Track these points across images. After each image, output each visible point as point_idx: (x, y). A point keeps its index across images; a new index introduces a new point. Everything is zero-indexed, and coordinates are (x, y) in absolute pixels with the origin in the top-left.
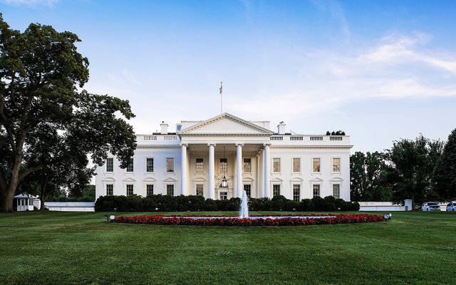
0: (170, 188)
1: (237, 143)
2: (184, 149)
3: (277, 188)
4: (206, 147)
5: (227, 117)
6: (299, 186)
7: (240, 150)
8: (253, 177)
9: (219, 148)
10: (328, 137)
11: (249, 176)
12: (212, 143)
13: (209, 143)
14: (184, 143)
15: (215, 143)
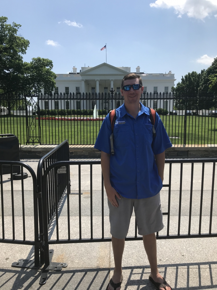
0: (78, 103)
1: (111, 79)
2: (83, 83)
4: (95, 81)
7: (112, 83)
12: (98, 79)
13: (96, 79)
14: (83, 79)
15: (99, 79)
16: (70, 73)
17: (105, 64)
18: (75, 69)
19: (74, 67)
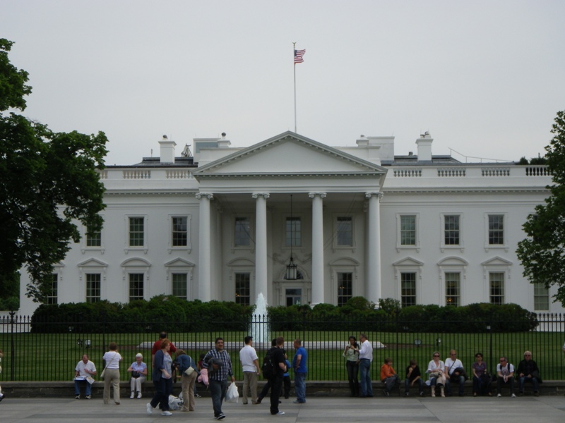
0: (179, 281)
1: (312, 192)
2: (205, 207)
3: (409, 279)
5: (290, 139)
6: (458, 274)
8: (357, 257)
9: (275, 204)
10: (522, 170)
11: (348, 254)
12: (261, 193)
13: (255, 193)
14: (205, 193)
15: (267, 192)
16: (145, 160)
17: (289, 137)
18: (166, 143)
19: (165, 137)
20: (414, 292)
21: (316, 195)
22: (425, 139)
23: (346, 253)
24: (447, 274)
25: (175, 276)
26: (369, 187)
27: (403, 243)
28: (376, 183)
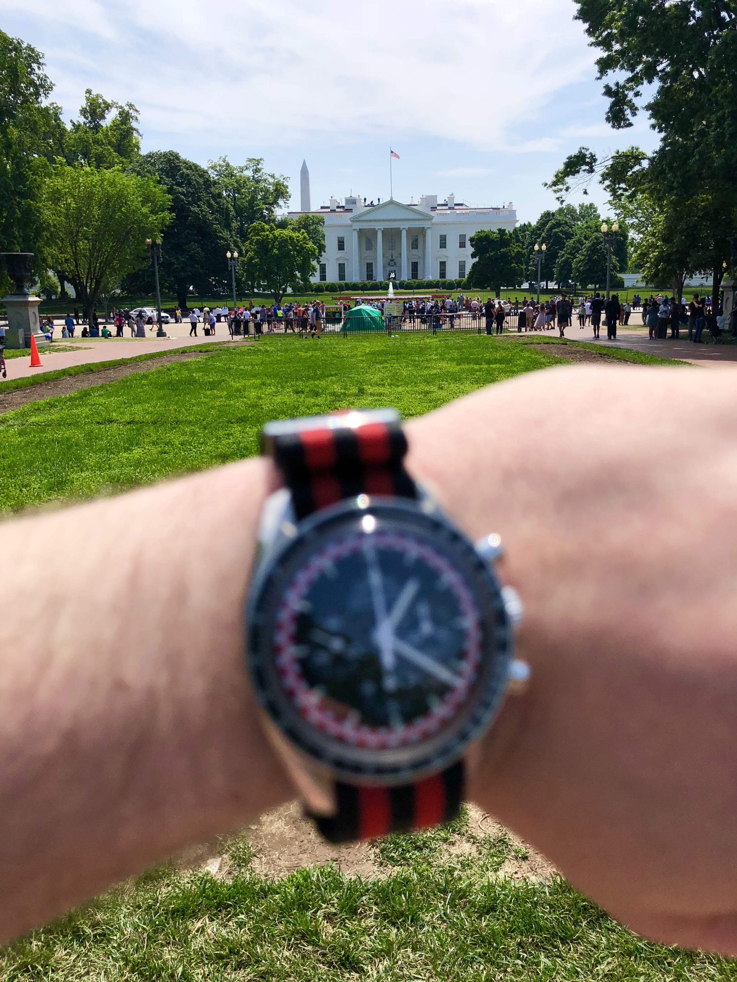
0: (342, 267)
1: (401, 227)
2: (355, 235)
3: (443, 264)
5: (391, 202)
7: (404, 234)
8: (420, 254)
9: (385, 232)
11: (416, 253)
12: (380, 228)
13: (377, 228)
14: (356, 227)
15: (382, 228)
16: (322, 208)
18: (332, 201)
19: (332, 197)
20: (445, 270)
21: (403, 228)
22: (452, 197)
23: (415, 251)
24: (459, 262)
25: (339, 264)
26: (425, 224)
27: (441, 247)
28: (429, 222)
